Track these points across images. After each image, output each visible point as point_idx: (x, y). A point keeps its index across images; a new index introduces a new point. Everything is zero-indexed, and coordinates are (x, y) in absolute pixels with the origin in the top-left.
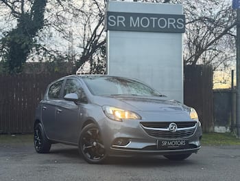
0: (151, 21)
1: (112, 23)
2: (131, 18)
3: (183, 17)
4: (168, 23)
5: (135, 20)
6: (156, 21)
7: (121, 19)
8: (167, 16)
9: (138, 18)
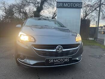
0: (71, 4)
1: (58, 5)
2: (64, 4)
3: (82, 3)
4: (76, 5)
5: (65, 4)
6: (73, 4)
7: (61, 4)
8: (76, 3)
9: (67, 4)
